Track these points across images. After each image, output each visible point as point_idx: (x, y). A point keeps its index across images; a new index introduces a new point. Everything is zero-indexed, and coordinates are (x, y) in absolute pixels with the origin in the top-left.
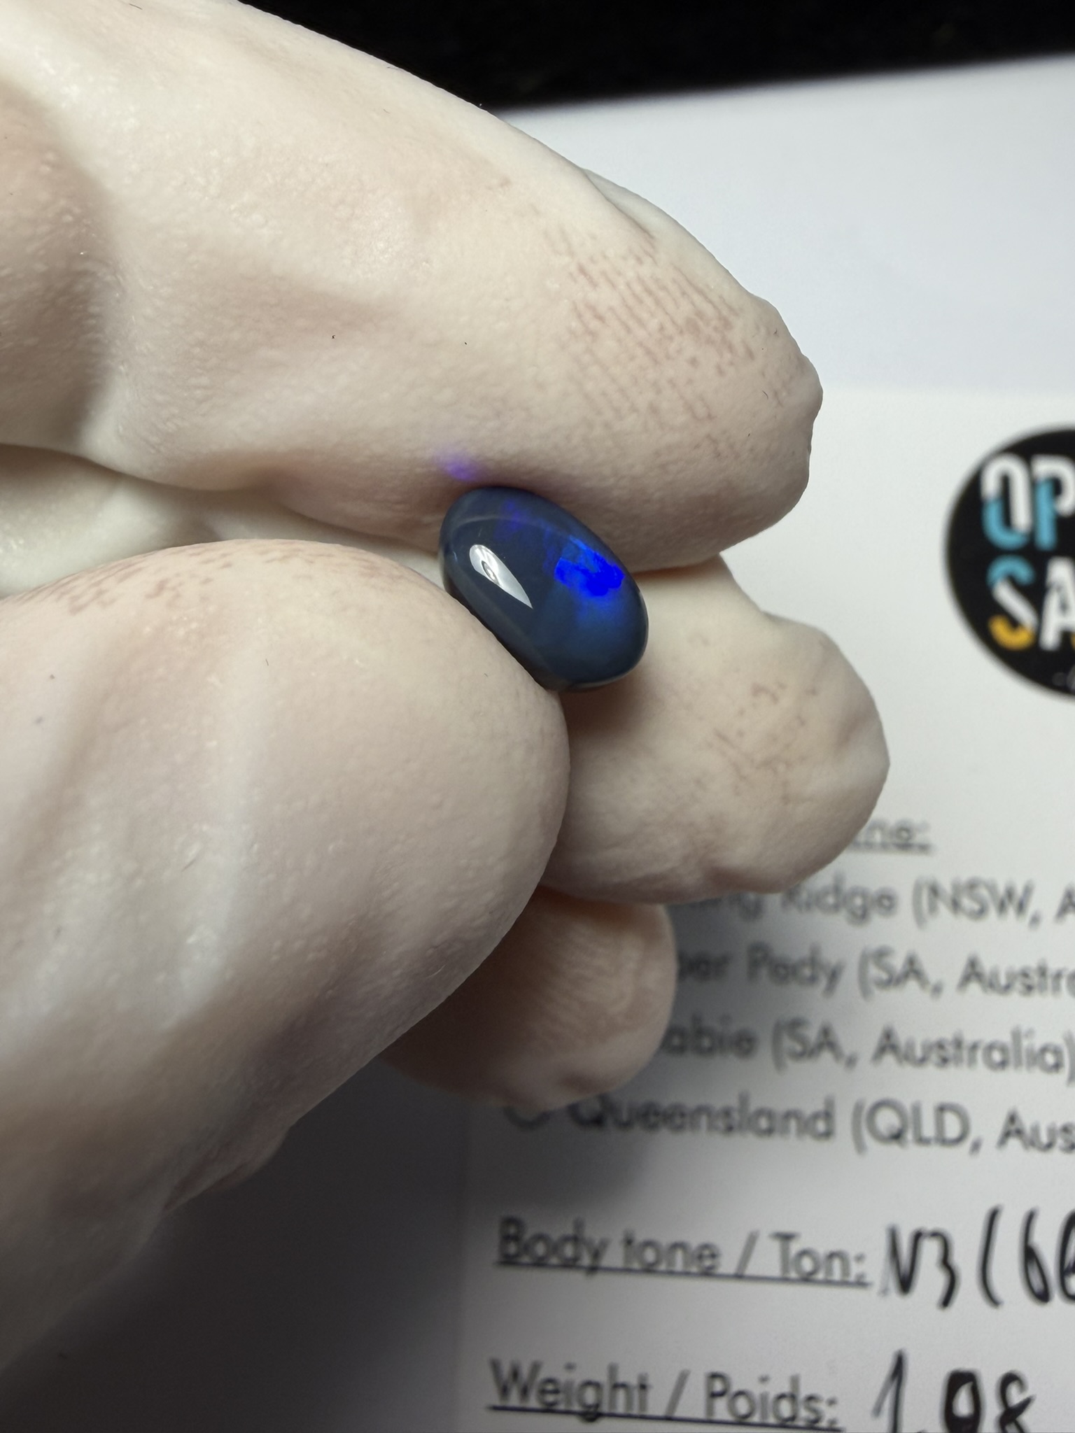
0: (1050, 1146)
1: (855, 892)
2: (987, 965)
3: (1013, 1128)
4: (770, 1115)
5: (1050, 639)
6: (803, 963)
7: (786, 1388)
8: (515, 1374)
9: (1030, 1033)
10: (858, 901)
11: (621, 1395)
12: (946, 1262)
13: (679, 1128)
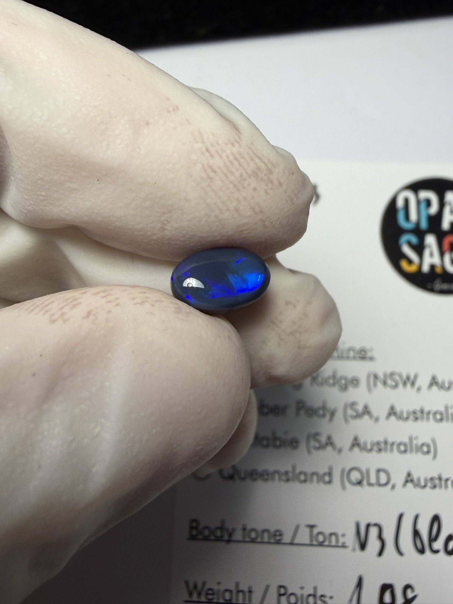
0: (425, 486)
1: (341, 378)
2: (398, 409)
3: (409, 479)
4: (305, 474)
5: (426, 268)
6: (319, 408)
7: (312, 592)
8: (195, 587)
9: (416, 438)
10: (343, 382)
11: (241, 595)
12: (380, 537)
13: (266, 480)
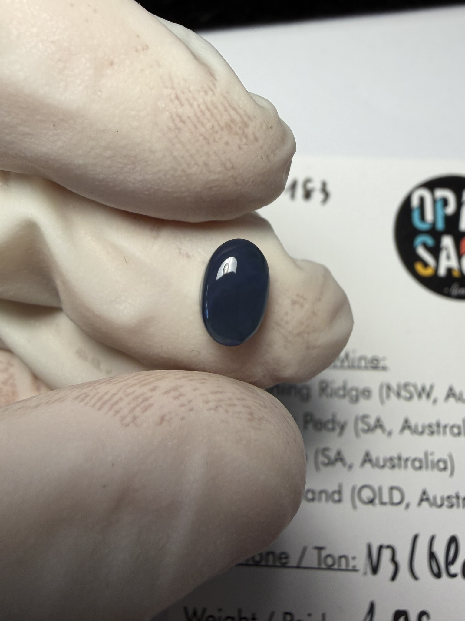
0: (441, 505)
1: (352, 389)
2: (413, 423)
3: (425, 497)
5: (442, 272)
6: (328, 422)
7: (320, 619)
8: (195, 613)
9: (432, 454)
10: (354, 393)
12: (393, 560)
